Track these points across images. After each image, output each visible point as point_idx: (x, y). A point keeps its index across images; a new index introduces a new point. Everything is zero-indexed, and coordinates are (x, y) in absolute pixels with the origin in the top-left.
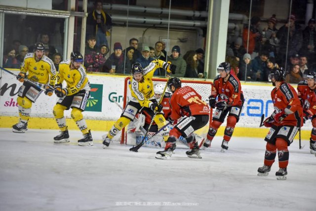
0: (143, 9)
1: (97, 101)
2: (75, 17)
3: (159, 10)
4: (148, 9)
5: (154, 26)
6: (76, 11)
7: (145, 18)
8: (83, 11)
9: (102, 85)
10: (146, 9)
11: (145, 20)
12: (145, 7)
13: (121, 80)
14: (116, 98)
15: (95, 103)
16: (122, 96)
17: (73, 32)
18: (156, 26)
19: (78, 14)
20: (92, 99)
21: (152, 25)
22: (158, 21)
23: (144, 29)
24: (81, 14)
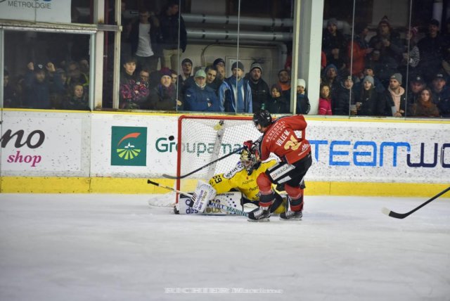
0: (200, 18)
1: (139, 151)
2: (105, 32)
3: (223, 19)
4: (209, 18)
5: (217, 42)
6: (105, 23)
7: (204, 31)
8: (116, 24)
9: (146, 128)
10: (205, 18)
11: (204, 33)
12: (204, 15)
13: (173, 121)
14: (166, 145)
15: (136, 154)
16: (174, 143)
17: (102, 53)
18: (220, 41)
19: (109, 28)
20: (133, 148)
21: (214, 41)
22: (222, 34)
23: (204, 47)
24: (113, 28)
